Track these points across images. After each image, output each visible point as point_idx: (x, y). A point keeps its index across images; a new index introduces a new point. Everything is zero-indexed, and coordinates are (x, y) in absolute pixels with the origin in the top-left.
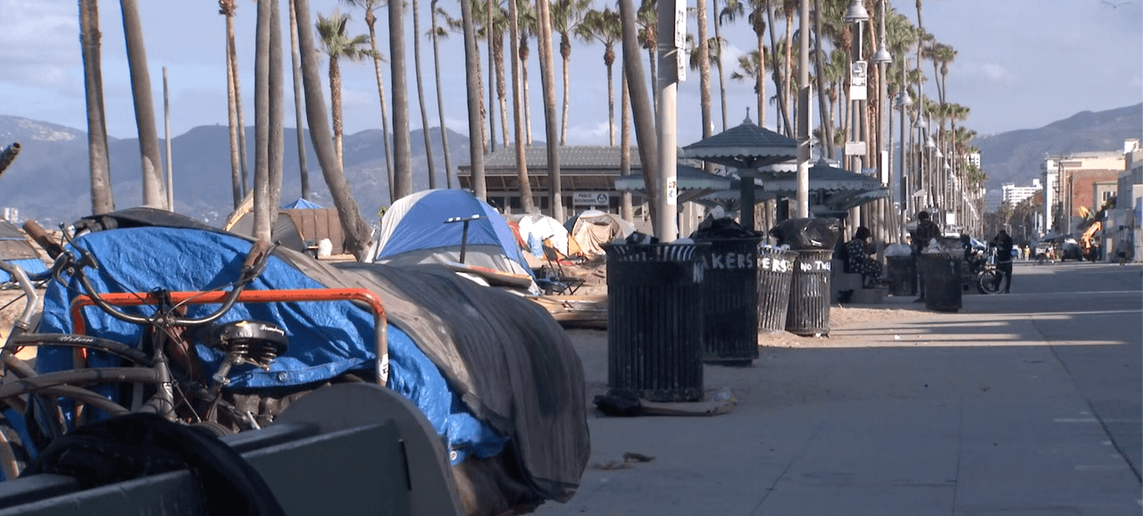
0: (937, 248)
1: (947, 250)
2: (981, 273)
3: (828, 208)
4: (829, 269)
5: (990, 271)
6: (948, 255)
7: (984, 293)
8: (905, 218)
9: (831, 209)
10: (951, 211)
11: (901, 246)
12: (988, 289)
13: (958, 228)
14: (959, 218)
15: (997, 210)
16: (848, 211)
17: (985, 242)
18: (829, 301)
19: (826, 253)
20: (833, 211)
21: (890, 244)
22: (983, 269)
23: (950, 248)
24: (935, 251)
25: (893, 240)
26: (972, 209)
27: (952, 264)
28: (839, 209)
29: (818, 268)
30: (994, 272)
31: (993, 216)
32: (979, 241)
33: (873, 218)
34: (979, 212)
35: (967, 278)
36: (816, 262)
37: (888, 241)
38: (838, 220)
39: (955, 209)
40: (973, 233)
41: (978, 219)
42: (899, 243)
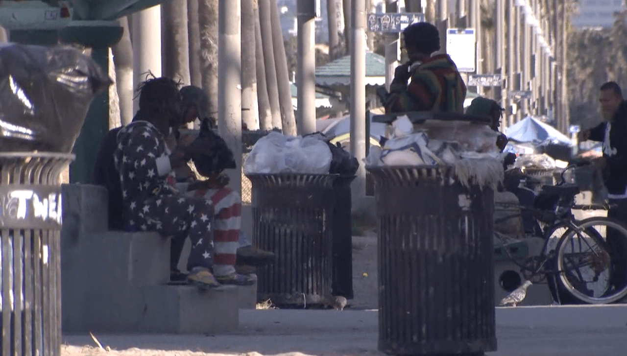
0: (415, 147)
1: (448, 157)
2: (559, 232)
3: (56, 10)
4: (57, 216)
5: (589, 226)
6: (449, 170)
7: (566, 298)
8: (312, 46)
9: (64, 13)
10: (462, 24)
11: (296, 143)
12: (580, 285)
13: (485, 82)
14: (488, 49)
15: (611, 21)
16: (124, 21)
17: (574, 130)
18: (56, 324)
19: (49, 165)
20: (71, 23)
21: (262, 133)
22: (566, 219)
23: (455, 147)
24: (409, 159)
25: (273, 121)
26: (532, 20)
27: (464, 201)
28: (90, 18)
29: (21, 213)
30: (602, 230)
31: (598, 41)
32: (553, 124)
33: (205, 45)
34: (554, 26)
35: (514, 249)
36: (15, 194)
37: (254, 126)
38: (87, 52)
39: (476, 18)
40: (535, 97)
41: (549, 52)
42: (294, 130)
